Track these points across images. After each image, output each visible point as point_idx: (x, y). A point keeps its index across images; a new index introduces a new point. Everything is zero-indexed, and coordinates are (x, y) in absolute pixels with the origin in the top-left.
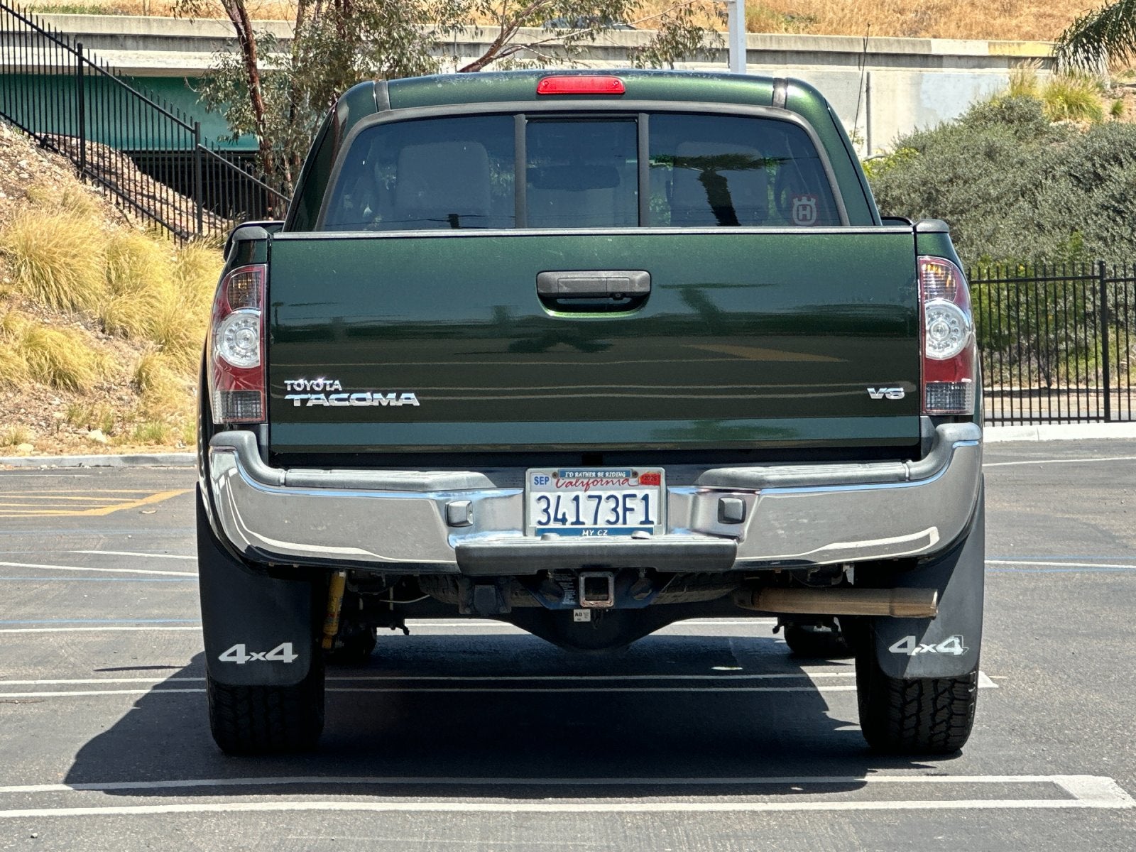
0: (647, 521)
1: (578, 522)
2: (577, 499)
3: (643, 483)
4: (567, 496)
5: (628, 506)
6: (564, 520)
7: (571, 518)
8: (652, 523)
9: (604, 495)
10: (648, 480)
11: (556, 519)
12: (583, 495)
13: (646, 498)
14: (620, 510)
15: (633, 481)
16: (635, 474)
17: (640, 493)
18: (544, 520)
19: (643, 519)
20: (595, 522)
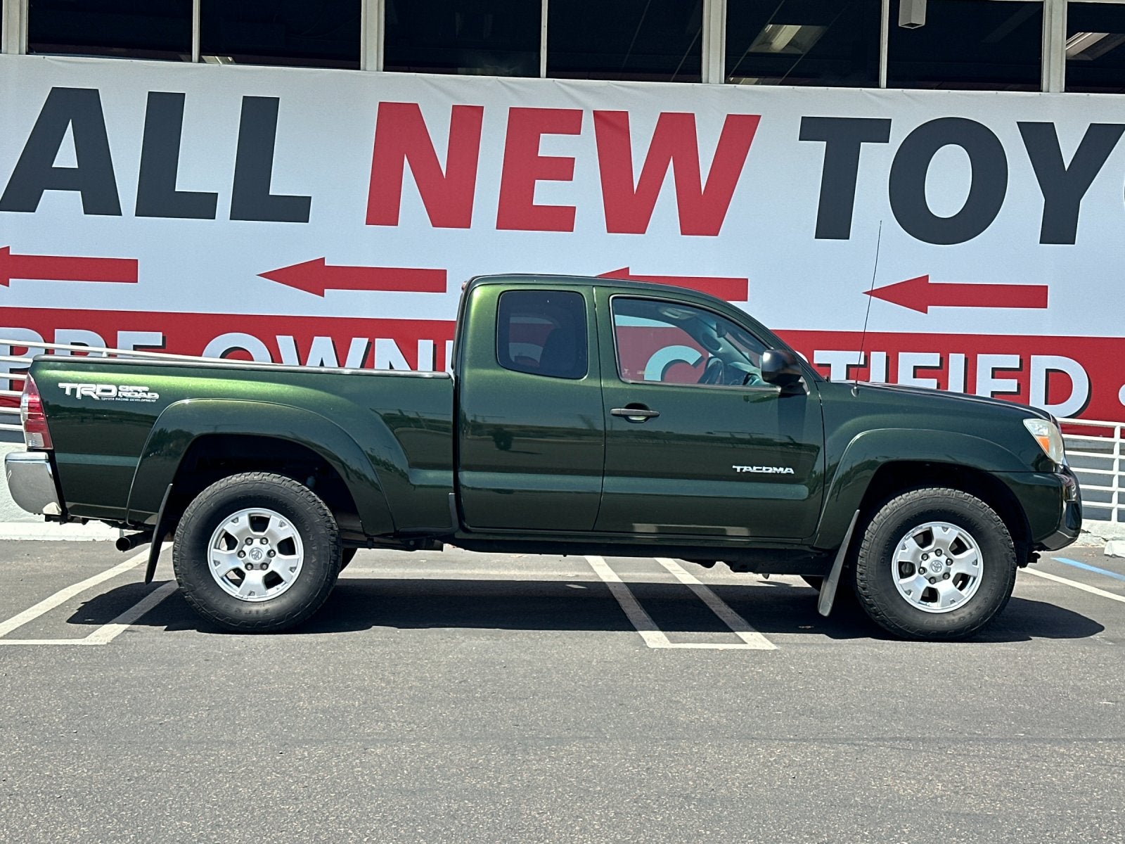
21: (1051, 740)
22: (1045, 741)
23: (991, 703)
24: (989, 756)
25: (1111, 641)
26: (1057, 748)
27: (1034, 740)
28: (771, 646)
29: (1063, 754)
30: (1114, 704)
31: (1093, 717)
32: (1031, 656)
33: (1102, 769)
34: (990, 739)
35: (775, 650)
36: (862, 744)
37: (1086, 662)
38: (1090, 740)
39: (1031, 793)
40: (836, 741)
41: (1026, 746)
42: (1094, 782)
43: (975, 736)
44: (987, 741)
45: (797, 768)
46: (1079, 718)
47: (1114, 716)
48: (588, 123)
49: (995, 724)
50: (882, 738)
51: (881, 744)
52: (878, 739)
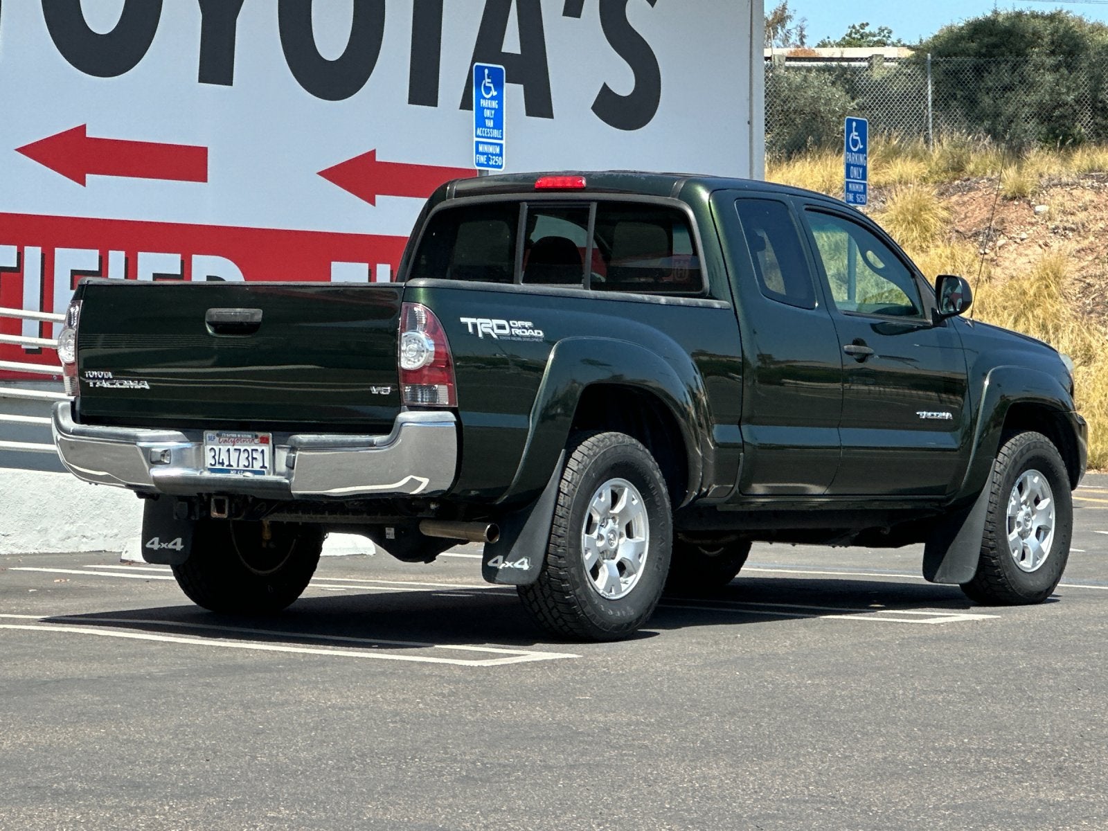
0: (263, 467)
1: (230, 465)
2: (228, 450)
3: (261, 442)
4: (224, 448)
5: (254, 456)
6: (223, 464)
7: (226, 463)
8: (266, 468)
9: (242, 449)
10: (264, 441)
11: (219, 463)
12: (232, 448)
13: (263, 452)
14: (250, 459)
15: (256, 441)
16: (256, 437)
17: (260, 449)
18: (213, 463)
19: (261, 465)
20: (238, 466)
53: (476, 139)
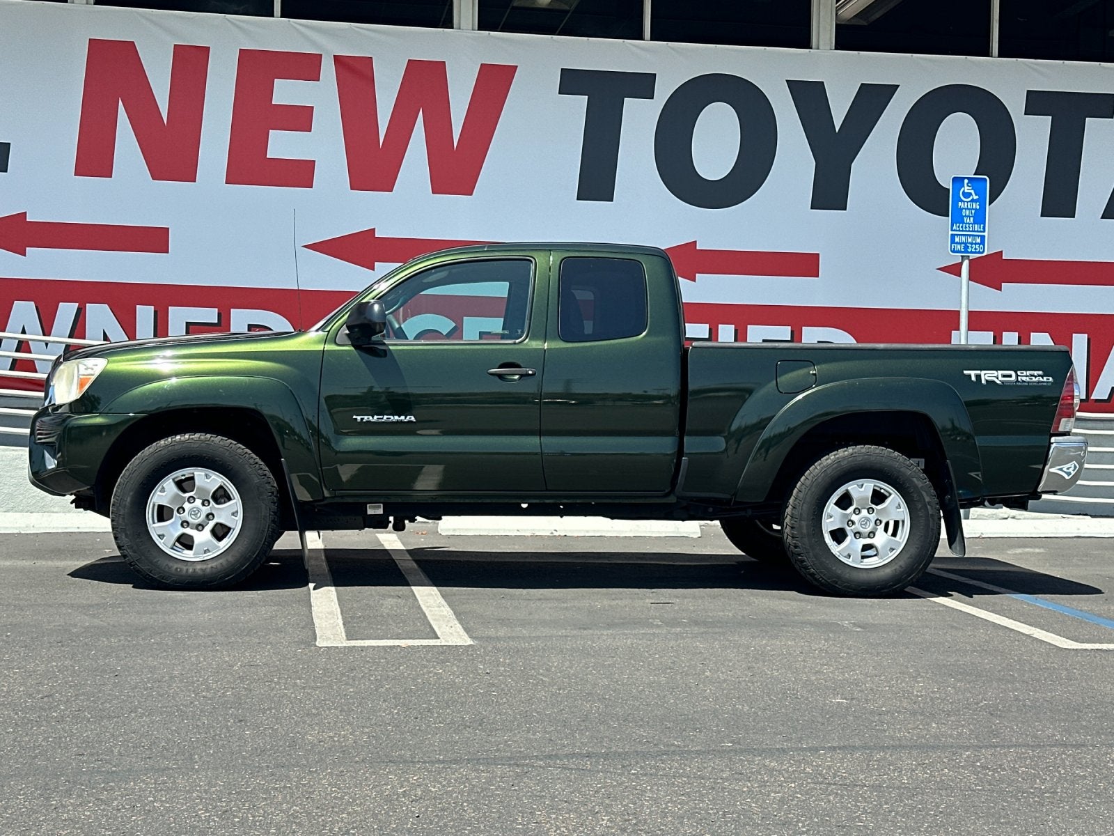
21: (764, 751)
22: (756, 753)
23: (705, 705)
24: (681, 776)
25: (860, 627)
26: (767, 762)
27: (742, 752)
28: (466, 642)
29: (773, 769)
30: (848, 702)
31: (820, 720)
32: (766, 645)
33: (816, 789)
34: (689, 752)
35: (471, 645)
36: (527, 765)
37: (827, 652)
38: (810, 749)
39: (720, 827)
40: (495, 761)
41: (730, 759)
42: (803, 808)
43: (672, 748)
44: (683, 753)
45: (428, 802)
46: (804, 720)
47: (846, 717)
48: (328, 69)
49: (700, 731)
50: (556, 755)
51: (551, 763)
52: (550, 757)
53: (951, 232)
